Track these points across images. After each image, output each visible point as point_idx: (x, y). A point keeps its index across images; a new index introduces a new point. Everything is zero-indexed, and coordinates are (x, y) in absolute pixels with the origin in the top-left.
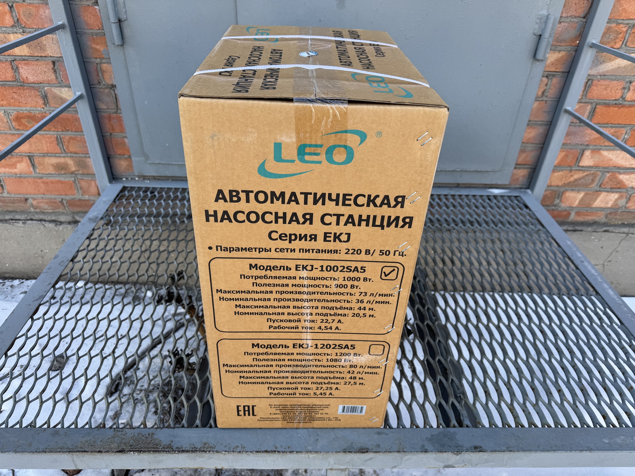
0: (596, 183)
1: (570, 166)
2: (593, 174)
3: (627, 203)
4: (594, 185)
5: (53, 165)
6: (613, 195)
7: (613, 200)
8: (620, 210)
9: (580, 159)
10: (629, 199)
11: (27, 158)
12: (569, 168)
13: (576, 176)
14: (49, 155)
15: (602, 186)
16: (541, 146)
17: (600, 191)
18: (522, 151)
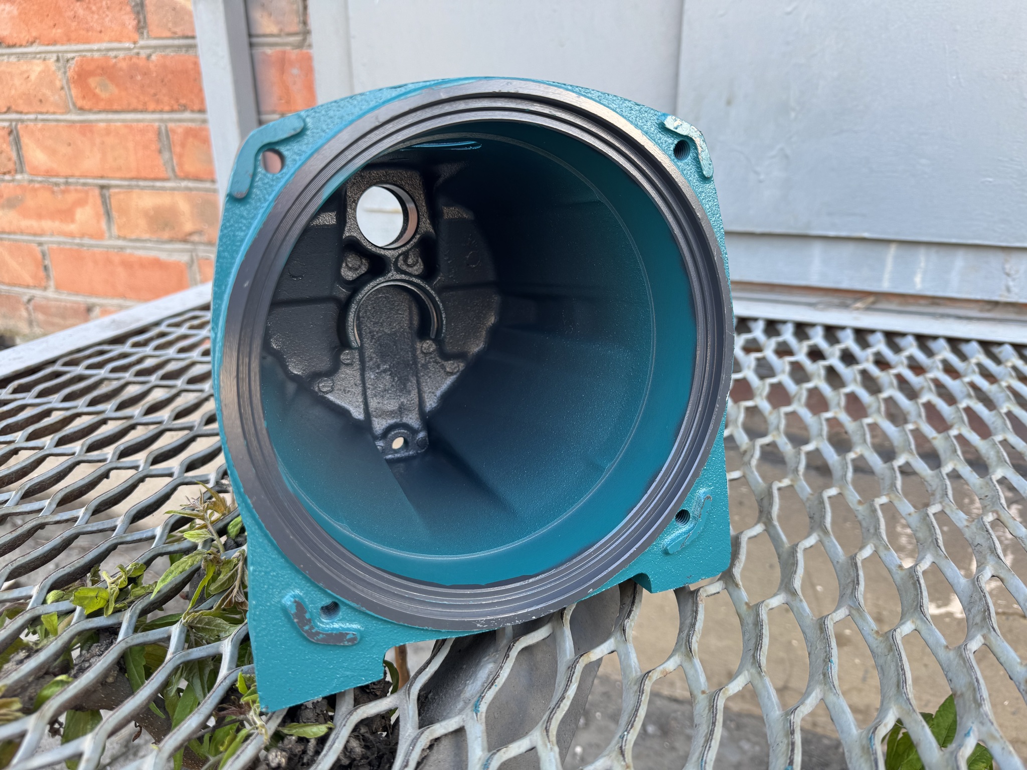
5: (146, 213)
11: (97, 192)
14: (141, 183)
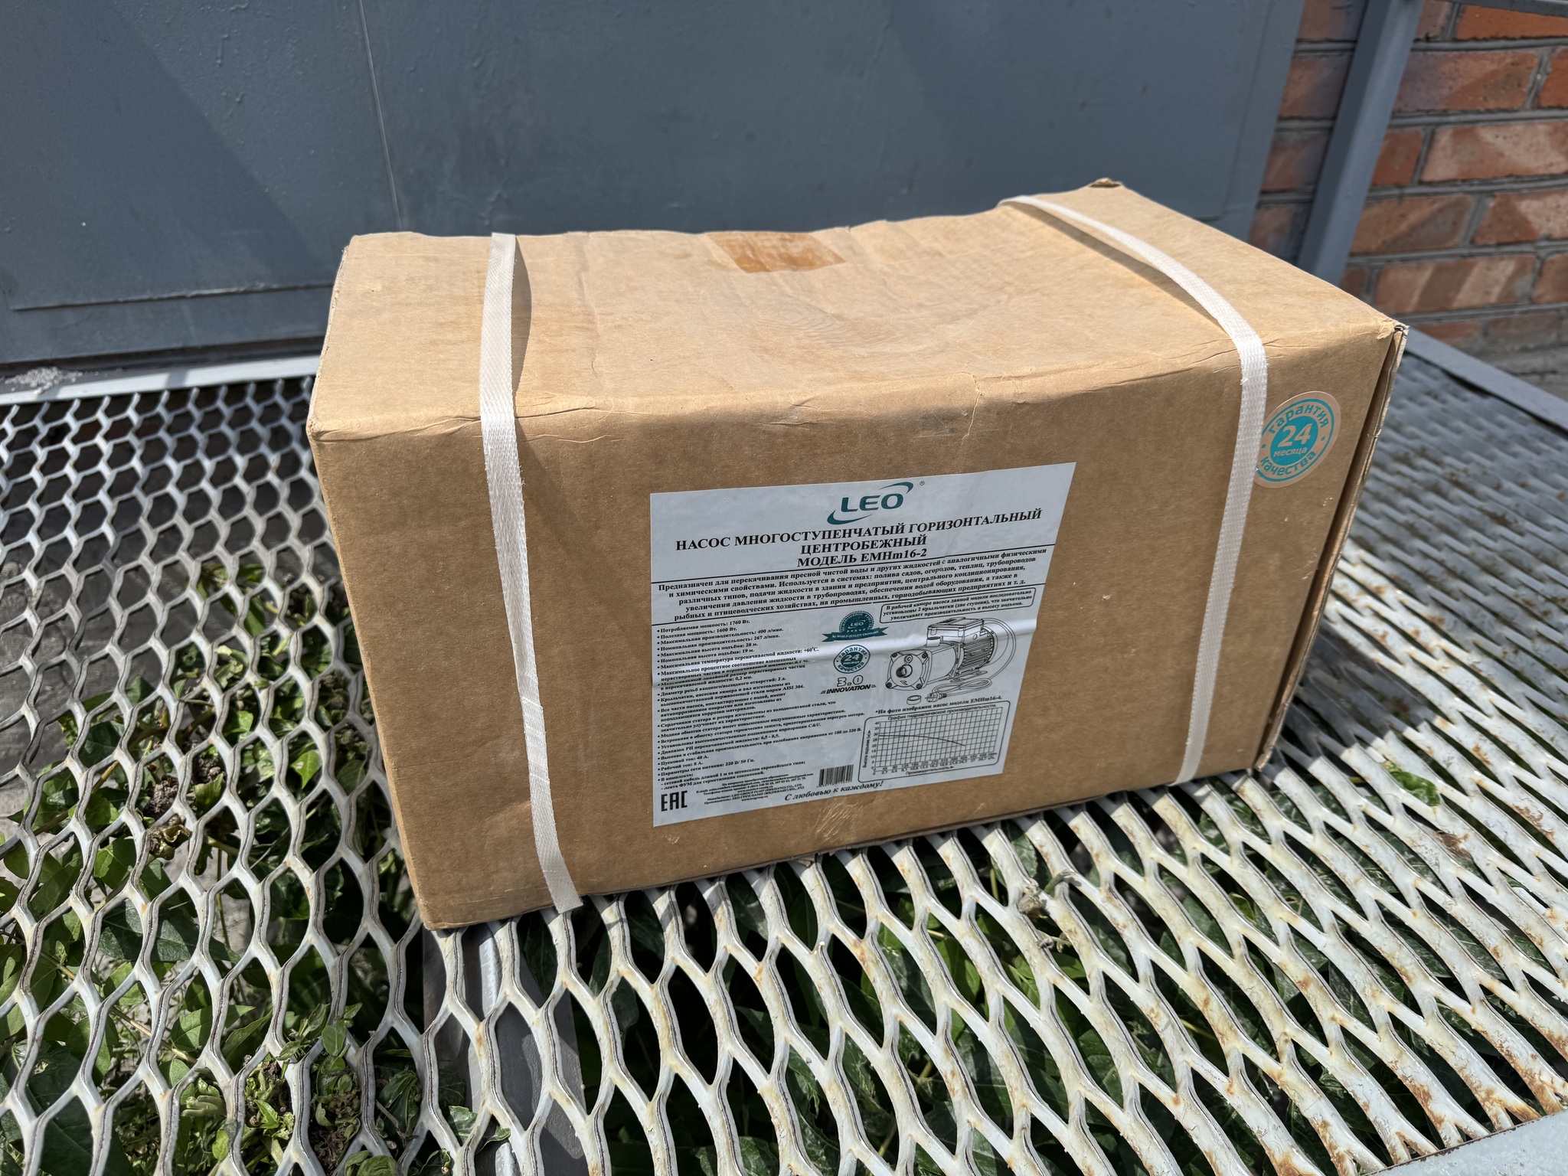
0: (1462, 233)
1: (1399, 186)
2: (1458, 203)
3: (1534, 285)
4: (1457, 240)
6: (1502, 264)
7: (1503, 279)
8: (1518, 310)
9: (1426, 160)
10: (1540, 273)
12: (1396, 192)
13: (1413, 217)
15: (1479, 241)
16: (1327, 124)
17: (1472, 255)
18: (1276, 148)
